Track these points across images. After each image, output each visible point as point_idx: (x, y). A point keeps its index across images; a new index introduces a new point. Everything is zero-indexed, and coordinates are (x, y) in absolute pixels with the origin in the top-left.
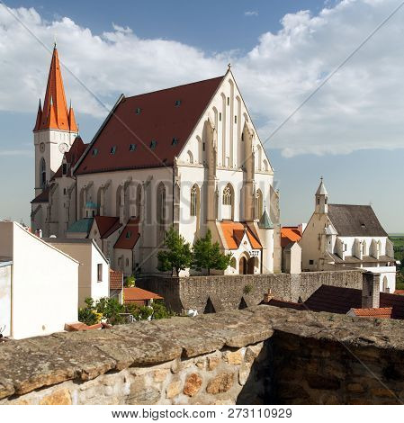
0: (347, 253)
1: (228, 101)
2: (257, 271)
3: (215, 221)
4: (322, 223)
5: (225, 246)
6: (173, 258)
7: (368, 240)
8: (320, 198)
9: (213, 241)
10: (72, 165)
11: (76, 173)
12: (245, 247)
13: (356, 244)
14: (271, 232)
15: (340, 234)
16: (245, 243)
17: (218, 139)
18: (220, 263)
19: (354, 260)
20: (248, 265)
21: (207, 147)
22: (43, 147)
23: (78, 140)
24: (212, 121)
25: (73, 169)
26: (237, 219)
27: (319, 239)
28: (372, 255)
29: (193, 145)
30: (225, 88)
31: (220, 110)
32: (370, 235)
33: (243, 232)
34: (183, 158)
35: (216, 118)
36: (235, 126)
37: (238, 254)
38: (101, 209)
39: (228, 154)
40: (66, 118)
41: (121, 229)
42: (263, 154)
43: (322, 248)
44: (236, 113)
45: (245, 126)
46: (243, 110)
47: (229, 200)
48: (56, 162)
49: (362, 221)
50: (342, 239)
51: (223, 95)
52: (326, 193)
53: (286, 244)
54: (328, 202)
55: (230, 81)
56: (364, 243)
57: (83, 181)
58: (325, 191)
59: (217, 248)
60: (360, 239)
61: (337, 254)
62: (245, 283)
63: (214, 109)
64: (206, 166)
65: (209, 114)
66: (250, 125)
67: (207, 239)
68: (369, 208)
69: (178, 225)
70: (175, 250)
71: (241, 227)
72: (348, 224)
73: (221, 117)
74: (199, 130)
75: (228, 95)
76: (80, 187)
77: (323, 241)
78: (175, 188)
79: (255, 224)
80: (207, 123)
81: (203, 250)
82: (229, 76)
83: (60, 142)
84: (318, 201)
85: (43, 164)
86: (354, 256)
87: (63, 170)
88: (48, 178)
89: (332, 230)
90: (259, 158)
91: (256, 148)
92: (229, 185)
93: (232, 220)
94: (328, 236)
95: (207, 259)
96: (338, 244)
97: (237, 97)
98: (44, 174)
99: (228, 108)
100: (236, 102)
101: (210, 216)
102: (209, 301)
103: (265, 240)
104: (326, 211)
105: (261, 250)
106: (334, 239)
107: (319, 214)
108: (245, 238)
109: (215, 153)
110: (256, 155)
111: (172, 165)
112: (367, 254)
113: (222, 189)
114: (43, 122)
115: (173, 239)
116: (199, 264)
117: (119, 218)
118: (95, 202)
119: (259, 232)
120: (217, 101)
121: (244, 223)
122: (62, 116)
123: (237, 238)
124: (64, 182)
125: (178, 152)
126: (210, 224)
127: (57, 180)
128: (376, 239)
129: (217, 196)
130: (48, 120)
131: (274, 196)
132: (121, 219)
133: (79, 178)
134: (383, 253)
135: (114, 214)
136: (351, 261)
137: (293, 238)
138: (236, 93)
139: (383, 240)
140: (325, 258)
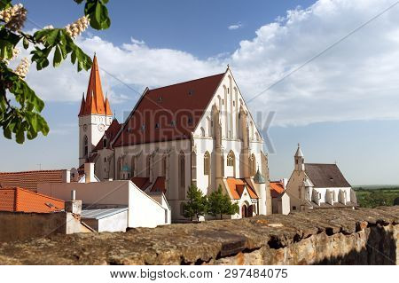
0: (322, 200)
1: (228, 91)
3: (222, 179)
4: (301, 178)
5: (231, 196)
6: (195, 207)
7: (336, 190)
8: (298, 160)
9: (223, 193)
10: (111, 140)
11: (114, 146)
12: (245, 198)
13: (327, 194)
14: (263, 186)
15: (315, 186)
16: (246, 194)
17: (222, 119)
18: (231, 209)
19: (327, 206)
20: (248, 210)
21: (215, 125)
22: (85, 128)
23: (115, 121)
24: (217, 105)
25: (112, 143)
26: (238, 176)
27: (300, 190)
28: (341, 201)
29: (204, 123)
30: (225, 81)
31: (223, 97)
32: (338, 187)
33: (244, 186)
34: (197, 133)
35: (220, 102)
36: (234, 108)
37: (241, 204)
38: (135, 172)
39: (229, 129)
40: (103, 106)
42: (255, 128)
43: (303, 196)
44: (234, 99)
45: (241, 108)
46: (239, 97)
47: (231, 163)
48: (96, 137)
49: (330, 175)
50: (317, 190)
51: (224, 86)
53: (275, 196)
54: (305, 162)
55: (229, 76)
56: (334, 193)
57: (120, 151)
58: (302, 154)
59: (227, 199)
60: (331, 189)
61: (314, 201)
63: (219, 96)
64: (215, 139)
65: (215, 100)
66: (245, 108)
67: (220, 191)
68: (335, 166)
69: (195, 182)
70: (197, 200)
71: (241, 182)
72: (320, 178)
73: (223, 102)
74: (208, 112)
75: (228, 86)
76: (117, 156)
77: (302, 191)
78: (193, 155)
79: (252, 181)
80: (214, 107)
81: (217, 200)
82: (229, 73)
83: (99, 126)
84: (297, 162)
85: (85, 140)
86: (327, 203)
87: (103, 143)
88: (90, 150)
89: (309, 183)
90: (253, 131)
91: (250, 125)
92: (231, 151)
93: (234, 177)
94: (307, 188)
95: (220, 207)
96: (314, 193)
97: (235, 88)
98: (86, 147)
99: (228, 95)
100: (234, 91)
101: (219, 175)
103: (259, 191)
104: (303, 169)
105: (258, 199)
106: (311, 189)
107: (298, 171)
108: (245, 190)
109: (220, 128)
110: (250, 129)
111: (190, 138)
112: (337, 201)
113: (225, 155)
114: (86, 109)
115: (193, 192)
116: (214, 211)
117: (149, 178)
118: (130, 167)
119: (255, 186)
120: (220, 91)
121: (243, 179)
122: (100, 104)
123: (239, 190)
124: (105, 153)
126: (219, 181)
127: (99, 152)
128: (343, 189)
129: (223, 160)
130: (90, 108)
131: (264, 159)
132: (151, 179)
133: (117, 149)
134: (349, 200)
135: (145, 176)
136: (325, 206)
137: (279, 190)
138: (234, 85)
139: (348, 190)
140: (305, 204)
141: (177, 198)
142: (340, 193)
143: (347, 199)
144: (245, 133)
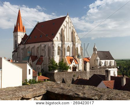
0: (103, 65)
1: (68, 23)
2: (77, 70)
3: (65, 56)
4: (95, 56)
5: (68, 63)
7: (109, 61)
8: (95, 49)
9: (64, 62)
10: (24, 42)
11: (25, 44)
13: (105, 62)
14: (81, 59)
15: (101, 59)
16: (73, 62)
17: (65, 33)
19: (105, 67)
20: (74, 69)
21: (62, 36)
22: (16, 37)
23: (26, 34)
24: (63, 28)
26: (71, 55)
27: (95, 61)
28: (110, 65)
29: (58, 35)
30: (67, 19)
31: (65, 25)
33: (73, 59)
34: (55, 39)
35: (64, 27)
36: (70, 30)
37: (71, 66)
38: (32, 54)
39: (68, 38)
40: (22, 28)
41: (38, 59)
43: (96, 63)
44: (70, 26)
45: (73, 30)
46: (72, 25)
48: (19, 41)
49: (107, 55)
50: (102, 61)
51: (66, 21)
52: (96, 48)
53: (85, 63)
54: (97, 50)
55: (68, 17)
57: (27, 46)
59: (65, 64)
60: (107, 61)
61: (100, 65)
62: (73, 74)
63: (64, 25)
64: (62, 41)
65: (62, 27)
66: (74, 30)
67: (62, 61)
68: (109, 52)
69: (54, 58)
70: (53, 65)
72: (103, 56)
73: (66, 27)
74: (60, 31)
75: (68, 21)
76: (26, 48)
77: (96, 61)
78: (53, 48)
79: (76, 57)
80: (62, 29)
81: (61, 65)
82: (68, 16)
83: (21, 35)
85: (16, 41)
86: (105, 66)
87: (21, 43)
89: (98, 58)
90: (77, 39)
91: (76, 36)
92: (68, 46)
94: (97, 60)
95: (63, 67)
97: (70, 22)
98: (16, 44)
99: (68, 25)
100: (70, 23)
101: (63, 55)
102: (63, 79)
103: (79, 61)
104: (96, 53)
105: (78, 64)
106: (99, 61)
107: (94, 54)
109: (64, 37)
111: (52, 41)
112: (109, 65)
115: (52, 61)
116: (60, 69)
117: (37, 56)
118: (31, 52)
119: (77, 59)
120: (65, 23)
121: (73, 57)
122: (21, 28)
123: (71, 61)
124: (22, 46)
125: (54, 37)
126: (63, 57)
127: (20, 46)
128: (111, 61)
129: (65, 49)
130: (17, 29)
131: (81, 49)
132: (38, 56)
133: (26, 45)
134: (113, 65)
136: (104, 67)
137: (87, 60)
138: (70, 21)
139: (113, 61)
140: (96, 66)
142: (110, 62)
143: (113, 64)
144: (74, 39)
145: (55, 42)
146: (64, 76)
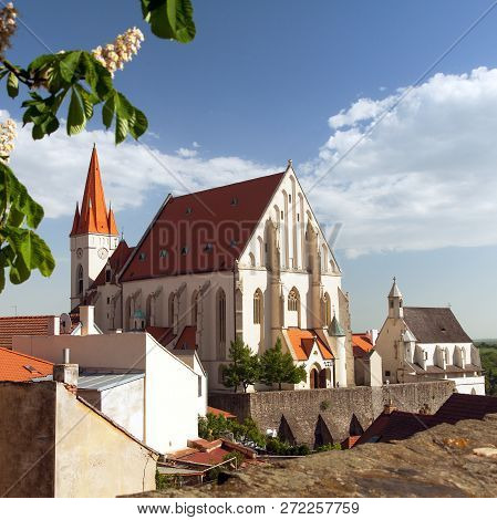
0: (429, 362)
1: (289, 198)
2: (329, 384)
3: (281, 329)
5: (294, 356)
6: (241, 372)
7: (451, 347)
8: (393, 301)
9: (283, 351)
10: (117, 271)
11: (121, 280)
12: (315, 359)
13: (437, 352)
14: (342, 340)
15: (419, 341)
16: (316, 353)
17: (280, 237)
18: (295, 375)
19: (437, 371)
20: (320, 377)
21: (269, 246)
22: (80, 253)
23: (122, 244)
24: (274, 220)
25: (117, 276)
26: (304, 325)
27: (396, 346)
28: (457, 364)
29: (255, 246)
30: (286, 184)
31: (281, 208)
32: (453, 342)
33: (313, 340)
34: (244, 260)
35: (278, 215)
36: (298, 224)
37: (309, 367)
38: (152, 319)
39: (291, 255)
40: (105, 221)
41: (175, 340)
42: (329, 254)
43: (400, 356)
44: (298, 211)
45: (309, 224)
46: (306, 207)
47: (295, 306)
48: (95, 267)
49: (442, 325)
50: (422, 346)
51: (284, 192)
52: (400, 295)
53: (360, 356)
54: (404, 305)
55: (291, 177)
56: (446, 351)
57: (130, 289)
58: (399, 294)
60: (442, 346)
61: (418, 364)
62: (321, 398)
63: (276, 207)
64: (269, 269)
65: (270, 213)
66: (314, 224)
67: (277, 349)
68: (448, 310)
69: (241, 333)
70: (243, 362)
71: (309, 335)
72: (427, 329)
73: (282, 215)
74: (260, 232)
75: (289, 192)
76: (126, 295)
77: (401, 348)
78: (237, 293)
79: (325, 332)
80: (269, 222)
81: (274, 361)
82: (290, 172)
83: (98, 246)
84: (392, 305)
85: (80, 271)
86: (436, 366)
87: (105, 276)
88: (86, 286)
89: (409, 336)
90: (326, 258)
91: (322, 250)
92: (294, 289)
93: (299, 328)
94: (407, 343)
95: (279, 372)
96: (418, 352)
97: (299, 194)
98: (81, 282)
99: (290, 205)
100: (298, 198)
101: (277, 325)
102: (283, 419)
103: (336, 349)
104: (401, 315)
105: (333, 360)
106: (413, 346)
107: (393, 318)
108: (315, 348)
109: (278, 253)
110: (322, 256)
111: (235, 270)
112: (451, 363)
113: (286, 294)
114: (81, 226)
115: (238, 349)
116: (269, 378)
117: (172, 329)
118: (144, 311)
119: (330, 340)
120: (278, 199)
121: (312, 330)
122: (101, 218)
123: (306, 347)
124: (108, 290)
125: (237, 256)
126: (276, 333)
127: (99, 289)
128: (460, 345)
129: (282, 301)
130: (87, 223)
131: (344, 299)
132: (175, 331)
133: (125, 285)
134: (469, 362)
135: (166, 324)
136: (433, 371)
137: (365, 346)
138: (298, 190)
139: (467, 346)
140: (404, 368)
141: (214, 357)
142: (456, 351)
143: (467, 360)
144: (316, 262)
145: (243, 274)
146: (286, 408)
